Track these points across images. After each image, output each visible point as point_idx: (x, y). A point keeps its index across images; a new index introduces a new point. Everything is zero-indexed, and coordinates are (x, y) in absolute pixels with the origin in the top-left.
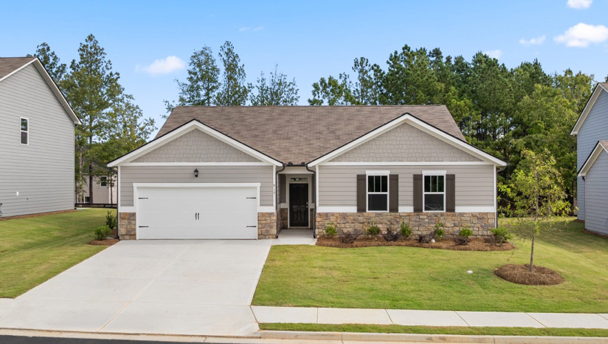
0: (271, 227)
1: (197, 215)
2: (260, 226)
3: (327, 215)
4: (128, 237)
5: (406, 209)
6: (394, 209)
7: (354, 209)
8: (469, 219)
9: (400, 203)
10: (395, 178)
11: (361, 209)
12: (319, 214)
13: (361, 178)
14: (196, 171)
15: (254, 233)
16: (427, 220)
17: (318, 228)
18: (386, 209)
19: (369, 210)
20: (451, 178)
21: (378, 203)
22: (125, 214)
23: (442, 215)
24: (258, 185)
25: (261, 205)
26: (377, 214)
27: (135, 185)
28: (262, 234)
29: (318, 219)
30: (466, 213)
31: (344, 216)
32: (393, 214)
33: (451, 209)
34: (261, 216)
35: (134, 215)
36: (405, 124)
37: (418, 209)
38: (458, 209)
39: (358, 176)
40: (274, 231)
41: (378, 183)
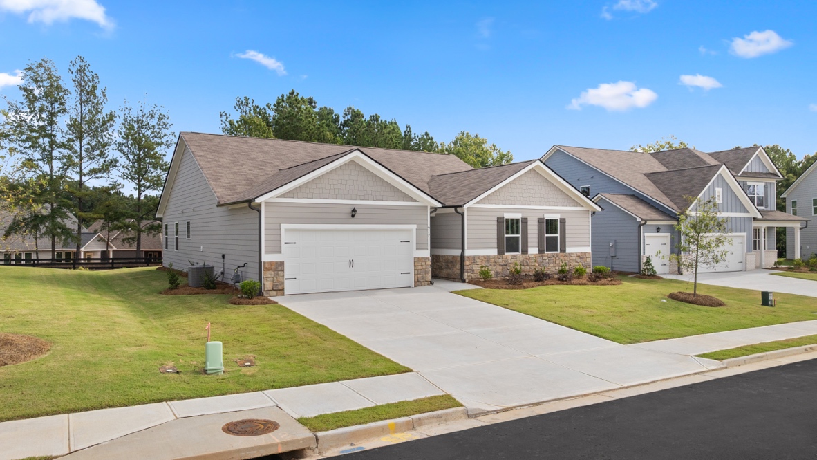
0: (426, 273)
1: (351, 263)
2: (416, 272)
3: (474, 259)
4: (274, 293)
5: (533, 251)
6: (525, 251)
7: (494, 252)
8: (574, 258)
10: (525, 220)
11: (500, 252)
12: (468, 257)
13: (500, 220)
14: (354, 210)
15: (410, 279)
16: (547, 261)
17: (467, 272)
18: (518, 251)
19: (507, 252)
20: (563, 221)
21: (512, 246)
22: (271, 263)
23: (557, 255)
24: (414, 227)
25: (417, 249)
26: (513, 256)
27: (283, 226)
28: (418, 281)
29: (467, 263)
30: (572, 254)
31: (488, 258)
32: (524, 255)
33: (563, 251)
34: (418, 261)
35: (282, 264)
37: (541, 252)
38: (569, 250)
39: (498, 218)
40: (429, 277)
41: (512, 225)
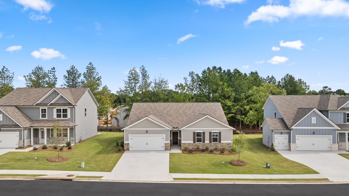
0: (169, 147)
1: (147, 144)
2: (165, 147)
3: (184, 144)
4: (127, 150)
5: (207, 142)
6: (204, 142)
7: (192, 142)
8: (225, 144)
9: (205, 140)
10: (204, 133)
11: (194, 142)
12: (182, 143)
13: (194, 133)
14: (147, 131)
15: (164, 149)
16: (213, 145)
17: (182, 147)
18: (201, 142)
19: (197, 142)
20: (220, 133)
21: (199, 140)
22: (126, 143)
23: (217, 143)
24: (165, 135)
25: (166, 141)
26: (199, 143)
27: (129, 135)
28: (166, 149)
29: (182, 145)
31: (189, 144)
32: (203, 143)
33: (220, 142)
34: (166, 144)
35: (129, 144)
36: (207, 117)
37: (210, 142)
38: (222, 142)
40: (169, 148)
41: (199, 134)
